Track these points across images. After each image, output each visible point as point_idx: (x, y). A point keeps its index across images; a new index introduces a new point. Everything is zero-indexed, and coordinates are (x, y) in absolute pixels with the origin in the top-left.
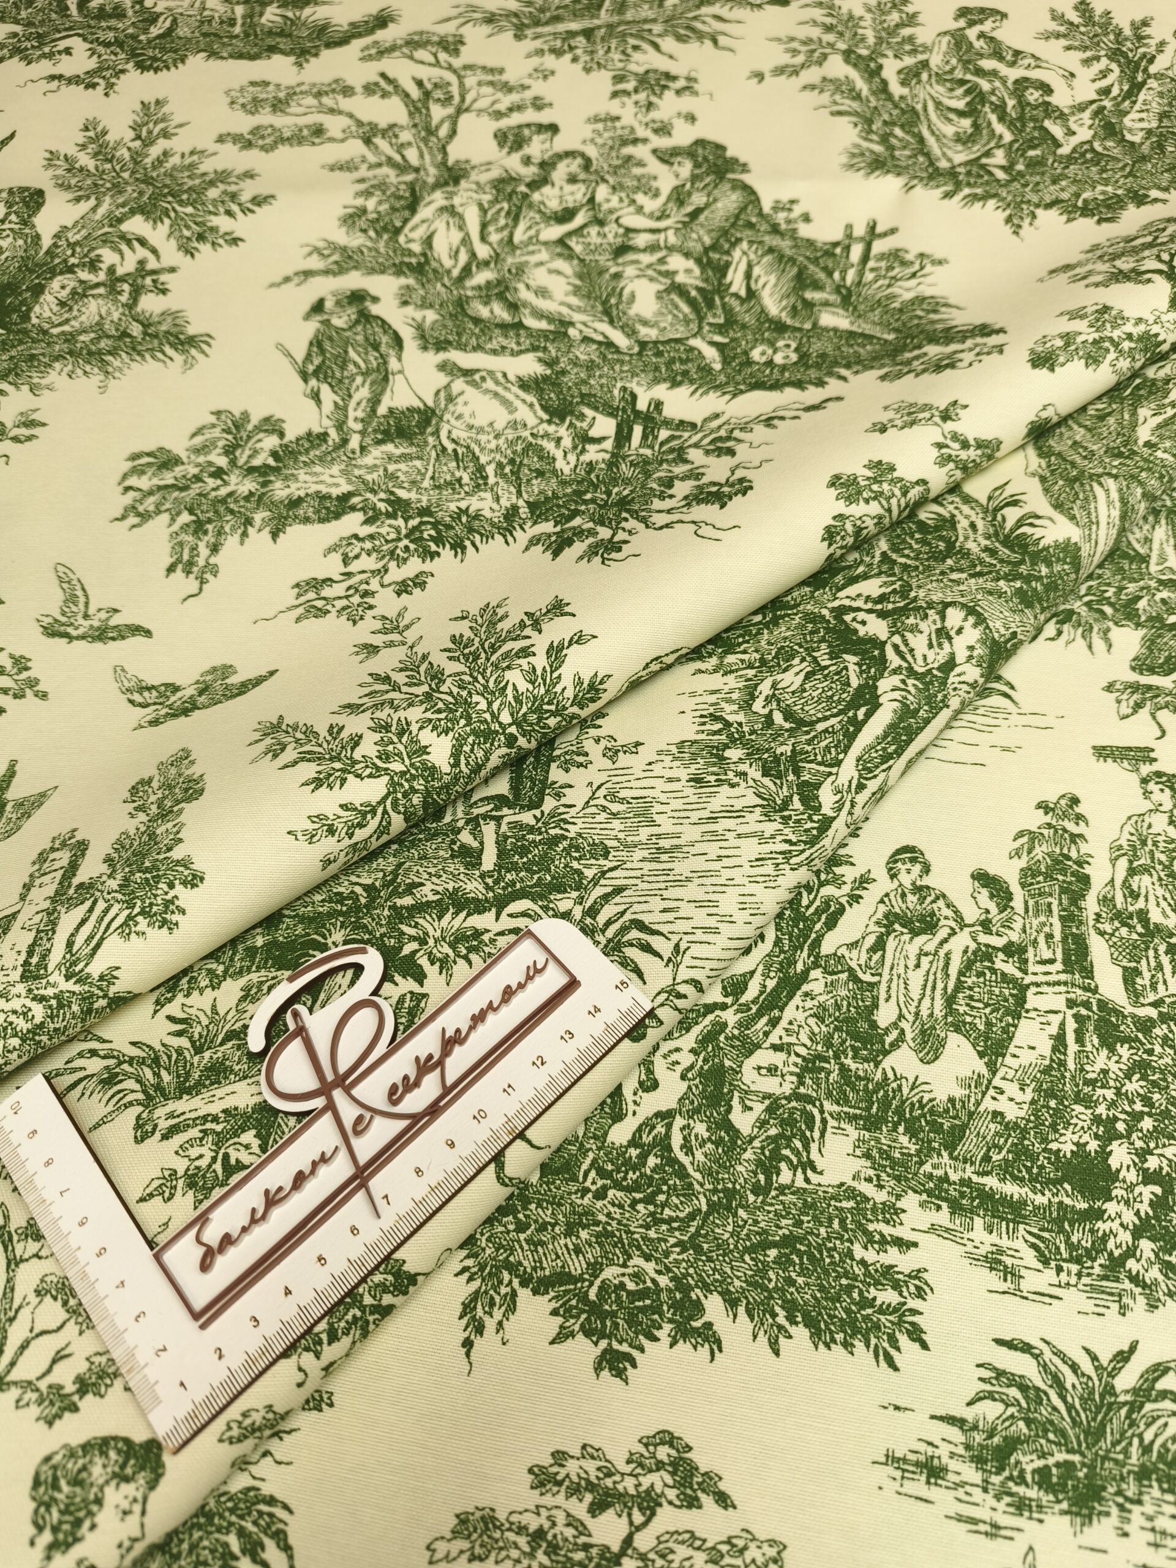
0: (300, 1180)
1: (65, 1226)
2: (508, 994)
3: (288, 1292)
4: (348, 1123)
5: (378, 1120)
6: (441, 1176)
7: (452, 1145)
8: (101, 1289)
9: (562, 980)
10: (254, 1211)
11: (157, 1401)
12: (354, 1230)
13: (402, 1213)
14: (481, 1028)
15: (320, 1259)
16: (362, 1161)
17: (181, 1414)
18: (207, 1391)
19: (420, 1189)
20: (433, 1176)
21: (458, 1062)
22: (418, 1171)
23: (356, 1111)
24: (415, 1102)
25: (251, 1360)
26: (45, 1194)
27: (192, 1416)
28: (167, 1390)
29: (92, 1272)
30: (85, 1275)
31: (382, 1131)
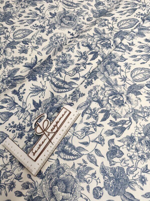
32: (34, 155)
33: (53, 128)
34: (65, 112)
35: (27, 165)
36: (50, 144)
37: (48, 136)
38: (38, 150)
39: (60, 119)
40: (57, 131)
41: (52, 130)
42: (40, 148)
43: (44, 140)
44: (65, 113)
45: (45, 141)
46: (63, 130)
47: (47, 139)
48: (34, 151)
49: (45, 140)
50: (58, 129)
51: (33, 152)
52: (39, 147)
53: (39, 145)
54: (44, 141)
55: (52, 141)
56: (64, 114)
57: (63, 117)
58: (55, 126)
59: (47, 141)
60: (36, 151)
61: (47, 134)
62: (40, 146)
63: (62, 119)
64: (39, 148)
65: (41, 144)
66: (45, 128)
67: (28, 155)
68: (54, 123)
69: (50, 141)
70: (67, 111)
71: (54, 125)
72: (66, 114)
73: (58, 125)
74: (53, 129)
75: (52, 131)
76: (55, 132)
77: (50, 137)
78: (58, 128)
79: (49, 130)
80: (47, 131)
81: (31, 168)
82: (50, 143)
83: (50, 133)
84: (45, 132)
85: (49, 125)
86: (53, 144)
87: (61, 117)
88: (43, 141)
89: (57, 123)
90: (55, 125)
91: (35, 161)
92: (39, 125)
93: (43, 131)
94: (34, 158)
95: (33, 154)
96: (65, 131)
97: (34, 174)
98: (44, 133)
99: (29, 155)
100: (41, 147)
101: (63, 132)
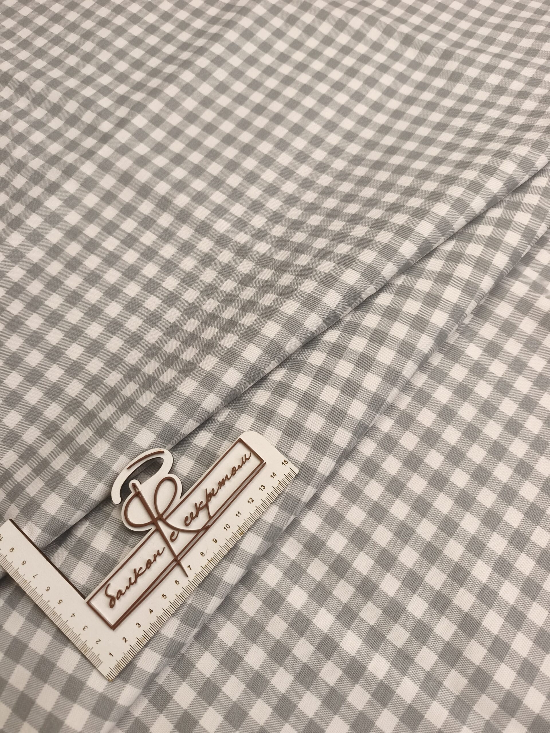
0: (149, 564)
1: (39, 592)
2: (234, 471)
3: (151, 611)
4: (168, 537)
5: (181, 535)
6: (213, 555)
7: (216, 541)
8: (64, 618)
9: (258, 462)
10: (130, 579)
11: (101, 662)
12: (177, 582)
13: (197, 573)
14: (223, 487)
15: (163, 596)
16: (177, 554)
17: (112, 666)
18: (123, 655)
19: (204, 562)
20: (209, 556)
21: (214, 505)
22: (202, 554)
23: (171, 531)
24: (197, 524)
25: (139, 641)
26: (26, 578)
27: (118, 666)
28: (103, 657)
29: (58, 611)
30: (54, 613)
31: (183, 539)
32: (112, 606)
33: (192, 513)
34: (244, 460)
35: (83, 638)
36: (177, 573)
37: (173, 541)
38: (127, 588)
39: (221, 484)
40: (206, 528)
41: (187, 519)
42: (135, 581)
43: (155, 557)
44: (243, 463)
45: (158, 559)
46: (227, 527)
47: (167, 551)
48: (112, 591)
49: (159, 554)
50: (212, 519)
51: (107, 595)
52: (133, 581)
53: (135, 570)
54: (155, 560)
55: (184, 563)
56: (240, 467)
57: (233, 479)
58: (198, 508)
59: (166, 559)
60: (120, 593)
61: (167, 532)
62: (137, 574)
63: (227, 483)
64: (131, 584)
65: (141, 568)
66: (161, 511)
67: (88, 603)
68: (198, 497)
69: (177, 561)
70: (252, 457)
71: (196, 504)
72: (244, 467)
73: (210, 505)
74: (193, 517)
75: (187, 525)
76: (198, 532)
77: (177, 547)
78: (210, 518)
79: (176, 520)
80: (169, 521)
81: (96, 651)
82: (177, 571)
83: (179, 530)
84: (161, 524)
85: (178, 500)
86: (187, 576)
87: (227, 478)
88: (152, 560)
89: (210, 495)
90: (202, 502)
91: (114, 627)
92: (138, 495)
93: (154, 522)
94: (112, 617)
95: (108, 600)
96: (234, 529)
97: (105, 674)
98: (158, 530)
99: (93, 603)
100: (140, 580)
101: (229, 534)
